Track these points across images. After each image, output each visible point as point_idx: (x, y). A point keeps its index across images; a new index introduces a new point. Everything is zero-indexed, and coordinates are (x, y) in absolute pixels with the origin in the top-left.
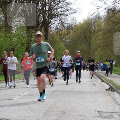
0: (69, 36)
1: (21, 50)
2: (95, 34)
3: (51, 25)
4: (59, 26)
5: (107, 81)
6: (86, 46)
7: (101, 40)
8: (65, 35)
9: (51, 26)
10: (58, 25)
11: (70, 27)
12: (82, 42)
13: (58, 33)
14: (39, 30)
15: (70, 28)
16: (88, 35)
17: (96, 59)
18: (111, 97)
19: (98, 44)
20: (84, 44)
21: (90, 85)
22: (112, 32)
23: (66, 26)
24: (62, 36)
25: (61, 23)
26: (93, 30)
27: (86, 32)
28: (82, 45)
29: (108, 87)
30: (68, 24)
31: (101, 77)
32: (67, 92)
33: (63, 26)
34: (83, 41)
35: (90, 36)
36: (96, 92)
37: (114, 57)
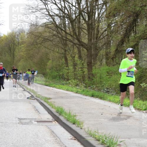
2: (19, 46)
6: (10, 57)
7: (24, 51)
16: (12, 47)
17: (19, 69)
18: (31, 105)
19: (22, 55)
20: (8, 55)
22: (34, 45)
26: (17, 43)
27: (10, 44)
28: (6, 56)
31: (23, 87)
34: (7, 52)
35: (14, 48)
37: (36, 68)
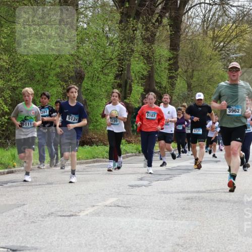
0: (242, 41)
1: (101, 76)
3: (190, 9)
4: (211, 13)
8: (228, 39)
9: (190, 13)
10: (210, 11)
11: (245, 16)
13: (210, 33)
14: (154, 21)
15: (246, 18)
23: (232, 12)
24: (221, 42)
25: (219, 5)
30: (240, 8)
32: (229, 204)
33: (225, 12)
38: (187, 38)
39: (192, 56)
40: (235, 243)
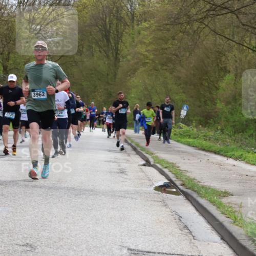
2: (133, 27)
5: (161, 165)
6: (105, 59)
7: (150, 43)
12: (94, 46)
16: (114, 27)
17: (132, 97)
18: (168, 210)
19: (142, 54)
20: (100, 52)
21: (111, 172)
22: (182, 24)
26: (127, 15)
27: (106, 18)
28: (93, 56)
29: (162, 181)
31: (143, 152)
32: (43, 190)
34: (97, 43)
35: (118, 31)
36: (128, 194)
37: (184, 97)
38: (3, 19)
39: (7, 38)
40: (48, 230)
